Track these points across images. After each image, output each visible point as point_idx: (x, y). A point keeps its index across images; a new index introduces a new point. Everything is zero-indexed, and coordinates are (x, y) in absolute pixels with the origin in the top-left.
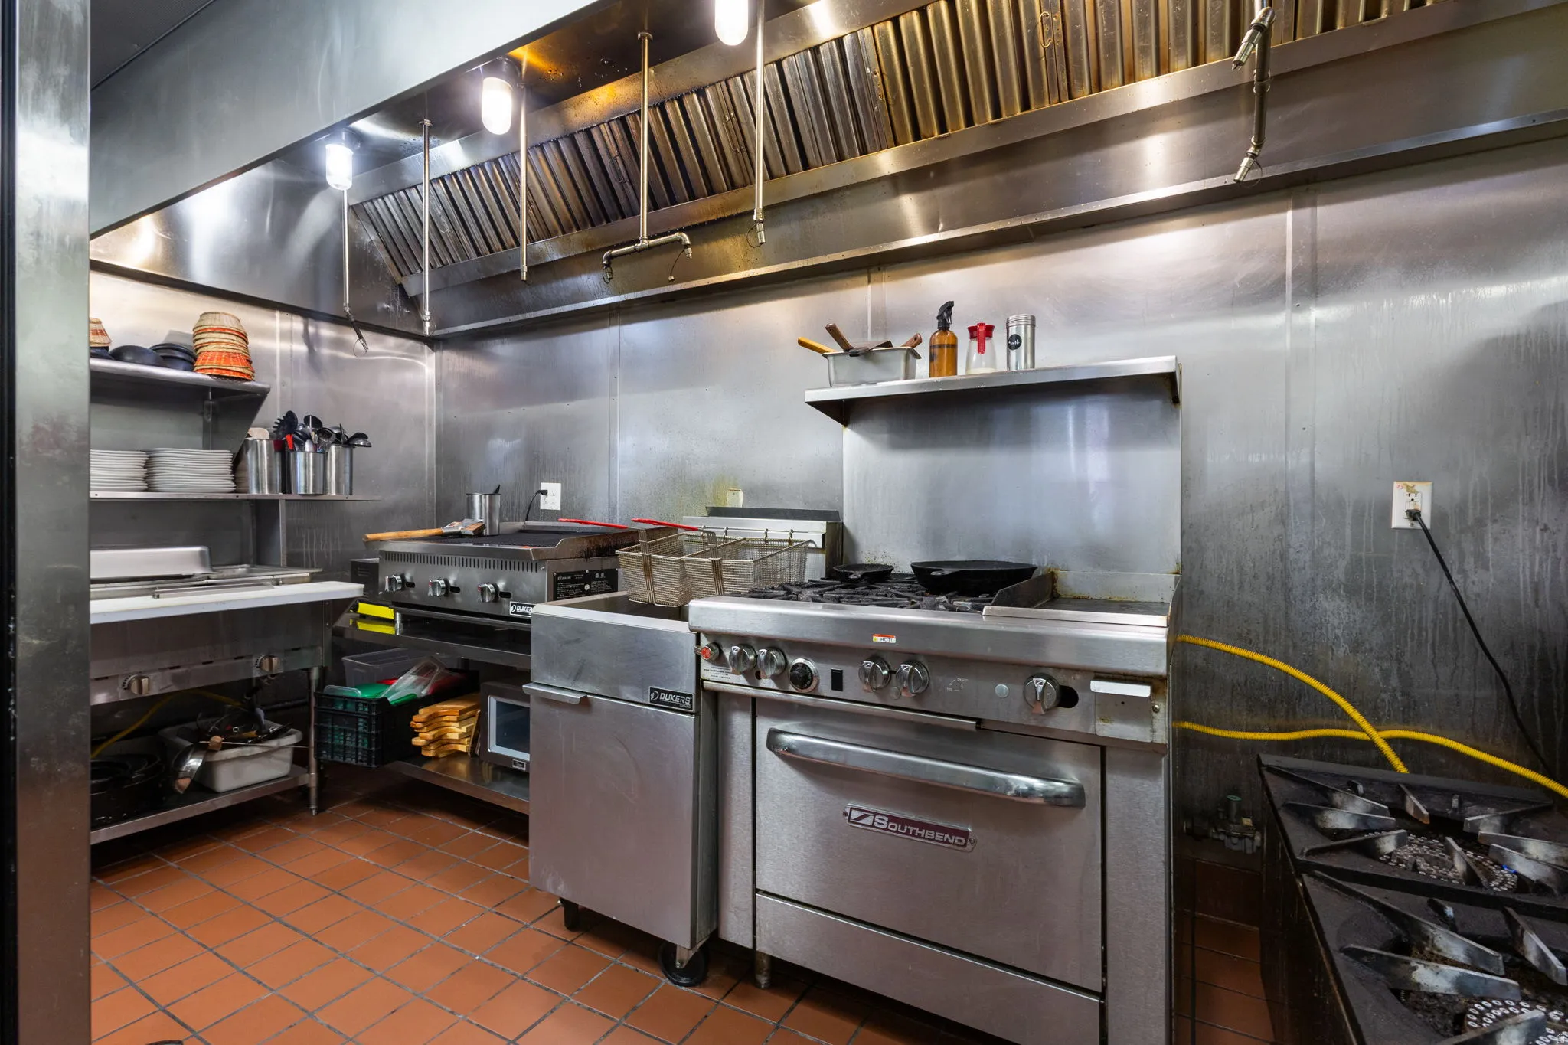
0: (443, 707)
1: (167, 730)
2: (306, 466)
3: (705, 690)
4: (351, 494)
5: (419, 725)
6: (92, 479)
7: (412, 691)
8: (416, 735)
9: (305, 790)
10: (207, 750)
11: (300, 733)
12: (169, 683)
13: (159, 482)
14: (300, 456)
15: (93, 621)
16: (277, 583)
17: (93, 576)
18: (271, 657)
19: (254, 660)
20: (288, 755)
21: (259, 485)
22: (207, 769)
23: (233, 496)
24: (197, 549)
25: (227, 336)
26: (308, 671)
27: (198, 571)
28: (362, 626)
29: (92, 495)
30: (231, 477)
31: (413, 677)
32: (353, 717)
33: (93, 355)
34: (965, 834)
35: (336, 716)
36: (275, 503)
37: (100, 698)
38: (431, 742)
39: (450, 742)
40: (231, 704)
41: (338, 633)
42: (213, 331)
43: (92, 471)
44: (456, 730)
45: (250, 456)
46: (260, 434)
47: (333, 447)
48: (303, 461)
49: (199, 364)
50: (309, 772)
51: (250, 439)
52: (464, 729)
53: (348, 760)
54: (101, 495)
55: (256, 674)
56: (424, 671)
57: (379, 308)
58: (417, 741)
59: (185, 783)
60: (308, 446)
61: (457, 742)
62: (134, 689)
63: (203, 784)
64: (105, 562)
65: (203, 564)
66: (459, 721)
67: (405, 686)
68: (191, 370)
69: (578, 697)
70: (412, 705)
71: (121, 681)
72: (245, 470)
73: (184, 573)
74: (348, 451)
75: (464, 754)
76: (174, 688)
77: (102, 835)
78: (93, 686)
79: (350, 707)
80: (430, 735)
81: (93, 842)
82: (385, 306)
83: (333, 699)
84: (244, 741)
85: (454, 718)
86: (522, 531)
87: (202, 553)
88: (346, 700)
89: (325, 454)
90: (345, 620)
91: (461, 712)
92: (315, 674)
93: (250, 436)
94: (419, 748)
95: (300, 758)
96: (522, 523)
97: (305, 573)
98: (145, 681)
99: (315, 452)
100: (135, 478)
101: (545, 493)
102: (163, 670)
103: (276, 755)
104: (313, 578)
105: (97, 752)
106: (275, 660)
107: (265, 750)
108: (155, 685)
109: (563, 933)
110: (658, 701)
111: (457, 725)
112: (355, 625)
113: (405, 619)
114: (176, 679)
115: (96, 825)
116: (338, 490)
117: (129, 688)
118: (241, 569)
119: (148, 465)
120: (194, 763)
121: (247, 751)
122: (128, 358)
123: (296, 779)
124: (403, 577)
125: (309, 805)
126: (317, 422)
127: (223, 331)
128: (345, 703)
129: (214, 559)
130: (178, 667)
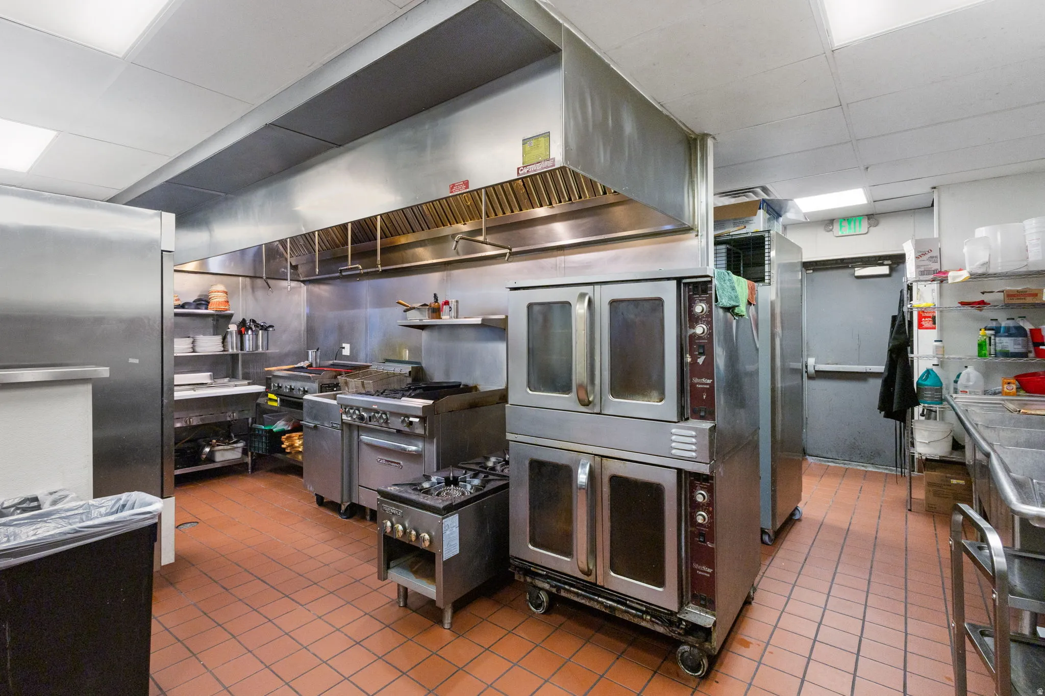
0: (294, 434)
1: (200, 440)
2: (249, 340)
3: (344, 423)
4: (267, 350)
5: (284, 440)
6: (175, 349)
7: (282, 428)
8: (283, 444)
9: (247, 464)
10: (212, 446)
11: (245, 442)
12: (199, 421)
13: (197, 349)
14: (247, 336)
15: (175, 399)
16: (236, 386)
17: (175, 383)
18: (233, 413)
19: (228, 414)
20: (240, 450)
21: (232, 348)
22: (212, 453)
23: (221, 353)
24: (209, 373)
25: (220, 293)
26: (248, 419)
27: (209, 381)
28: (270, 403)
29: (175, 355)
30: (221, 345)
31: (283, 422)
32: (261, 436)
33: (175, 308)
34: (399, 464)
35: (256, 436)
36: (237, 355)
37: (178, 425)
38: (288, 446)
39: (296, 447)
40: (222, 431)
41: (258, 405)
42: (215, 292)
43: (175, 346)
44: (298, 443)
45: (229, 337)
46: (233, 328)
47: (260, 332)
48: (249, 337)
49: (209, 307)
50: (248, 457)
51: (229, 330)
52: (301, 442)
53: (260, 452)
54: (178, 355)
55: (229, 419)
56: (288, 421)
57: (280, 271)
58: (283, 446)
59: (204, 456)
60: (250, 332)
61: (299, 447)
62: (188, 423)
63: (210, 458)
64: (179, 379)
65: (211, 379)
66: (299, 439)
67: (280, 426)
68: (207, 309)
69: (313, 425)
70: (284, 432)
71: (184, 419)
72: (227, 342)
73: (204, 382)
74: (266, 332)
75: (301, 452)
76: (201, 423)
77: (178, 472)
78: (175, 421)
79: (260, 432)
80: (287, 444)
81: (175, 474)
82: (283, 270)
83: (255, 429)
84: (225, 444)
85: (297, 438)
86: (332, 365)
87: (210, 375)
88: (259, 430)
89: (257, 335)
90: (261, 400)
91: (300, 436)
92: (250, 420)
93: (229, 329)
94: (284, 449)
95: (245, 452)
96: (332, 362)
97: (246, 382)
98: (191, 420)
99: (252, 334)
100: (189, 348)
101: (344, 348)
102: (196, 416)
103: (236, 450)
104: (249, 384)
105: (177, 446)
106: (235, 414)
107: (232, 447)
108: (195, 421)
109: (316, 506)
110: (333, 426)
111: (298, 440)
112: (267, 403)
113: (281, 400)
114: (202, 420)
115: (176, 469)
116: (262, 348)
117: (186, 422)
118: (226, 380)
119: (193, 342)
120: (207, 450)
121: (226, 447)
122: (186, 307)
123: (243, 460)
124: (278, 384)
125: (248, 469)
126: (254, 321)
127: (218, 292)
128: (259, 431)
129: (215, 377)
130: (202, 415)
